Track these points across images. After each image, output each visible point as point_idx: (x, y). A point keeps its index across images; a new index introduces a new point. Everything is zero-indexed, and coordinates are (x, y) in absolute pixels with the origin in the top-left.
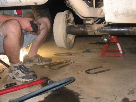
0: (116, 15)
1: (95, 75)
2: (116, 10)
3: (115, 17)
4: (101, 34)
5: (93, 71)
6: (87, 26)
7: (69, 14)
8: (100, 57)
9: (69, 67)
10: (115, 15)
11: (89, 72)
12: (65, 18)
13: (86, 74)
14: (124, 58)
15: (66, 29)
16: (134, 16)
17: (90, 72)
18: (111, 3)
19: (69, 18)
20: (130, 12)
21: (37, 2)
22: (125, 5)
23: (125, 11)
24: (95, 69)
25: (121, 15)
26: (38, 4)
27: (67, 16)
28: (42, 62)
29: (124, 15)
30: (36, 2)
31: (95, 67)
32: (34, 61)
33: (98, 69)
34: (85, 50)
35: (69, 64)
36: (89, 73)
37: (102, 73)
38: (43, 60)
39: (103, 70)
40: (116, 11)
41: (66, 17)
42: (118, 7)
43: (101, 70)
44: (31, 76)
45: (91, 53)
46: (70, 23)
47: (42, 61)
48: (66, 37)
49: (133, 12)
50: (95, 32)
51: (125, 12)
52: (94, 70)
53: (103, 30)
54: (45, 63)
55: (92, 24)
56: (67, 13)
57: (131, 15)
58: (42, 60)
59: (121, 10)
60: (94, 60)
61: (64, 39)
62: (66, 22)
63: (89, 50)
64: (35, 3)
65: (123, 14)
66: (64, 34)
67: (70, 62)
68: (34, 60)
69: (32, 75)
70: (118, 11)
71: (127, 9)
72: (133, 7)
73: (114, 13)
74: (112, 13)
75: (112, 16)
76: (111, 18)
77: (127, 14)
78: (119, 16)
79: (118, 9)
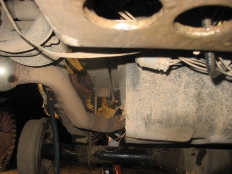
0: (148, 122)
2: (149, 113)
3: (144, 126)
4: (101, 162)
6: (77, 146)
7: (49, 125)
10: (146, 124)
12: (42, 129)
15: (40, 149)
18: (140, 100)
19: (48, 131)
20: (174, 119)
22: (165, 105)
23: (165, 116)
25: (156, 124)
27: (45, 126)
29: (162, 123)
40: (148, 116)
41: (44, 129)
42: (152, 108)
46: (49, 139)
48: (40, 163)
49: (179, 119)
51: (163, 118)
53: (105, 155)
55: (87, 144)
56: (45, 122)
57: (174, 125)
59: (157, 113)
62: (43, 136)
65: (160, 122)
66: (36, 157)
70: (151, 114)
71: (167, 112)
72: (180, 110)
73: (144, 119)
74: (140, 119)
75: (139, 125)
76: (137, 129)
77: (167, 122)
78: (153, 124)
79: (152, 111)
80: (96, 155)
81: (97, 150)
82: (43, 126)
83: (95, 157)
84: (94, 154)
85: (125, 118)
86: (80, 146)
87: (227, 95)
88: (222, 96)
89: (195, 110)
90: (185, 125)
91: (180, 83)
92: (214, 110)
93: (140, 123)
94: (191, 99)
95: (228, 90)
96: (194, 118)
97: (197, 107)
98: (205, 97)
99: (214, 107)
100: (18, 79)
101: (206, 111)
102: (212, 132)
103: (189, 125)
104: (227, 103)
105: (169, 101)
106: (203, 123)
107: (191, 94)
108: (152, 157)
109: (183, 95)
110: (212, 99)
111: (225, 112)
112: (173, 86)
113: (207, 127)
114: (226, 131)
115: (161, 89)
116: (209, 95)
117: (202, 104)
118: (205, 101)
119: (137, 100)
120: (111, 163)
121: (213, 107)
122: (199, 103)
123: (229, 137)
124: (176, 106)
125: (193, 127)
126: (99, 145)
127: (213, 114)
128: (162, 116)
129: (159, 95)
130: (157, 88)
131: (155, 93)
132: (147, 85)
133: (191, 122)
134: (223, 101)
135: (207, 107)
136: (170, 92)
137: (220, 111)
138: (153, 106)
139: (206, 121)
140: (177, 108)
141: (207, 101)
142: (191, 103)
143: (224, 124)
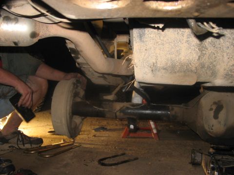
0: (154, 69)
1: (113, 167)
2: (154, 61)
5: (111, 161)
8: (123, 138)
9: (72, 154)
10: (152, 71)
11: (104, 162)
13: (100, 166)
14: (159, 139)
16: (183, 73)
17: (106, 162)
18: (146, 50)
20: (177, 66)
21: (19, 41)
22: (170, 54)
23: (169, 64)
24: (114, 157)
25: (162, 70)
26: (20, 45)
28: (24, 144)
29: (167, 70)
30: (16, 41)
31: (113, 155)
32: (10, 141)
33: (118, 157)
34: (98, 127)
35: (71, 148)
36: (103, 164)
37: (124, 164)
38: (27, 140)
39: (126, 159)
40: (154, 63)
41: (74, 88)
42: (157, 57)
43: (123, 160)
44: (4, 168)
45: (108, 132)
46: (79, 97)
47: (25, 142)
48: (71, 118)
49: (182, 66)
50: (116, 113)
52: (111, 159)
54: (30, 145)
55: (113, 101)
57: (178, 72)
58: (25, 140)
59: (162, 61)
60: (112, 142)
61: (67, 121)
63: (105, 127)
64: (15, 43)
65: (165, 69)
67: (73, 146)
68: (9, 139)
69: (7, 167)
70: (156, 62)
71: (172, 60)
72: (183, 58)
73: (150, 67)
74: (147, 67)
75: (146, 72)
76: (145, 75)
77: (172, 69)
78: (159, 71)
79: (157, 59)
80: (121, 110)
81: (122, 106)
82: (73, 85)
83: (120, 112)
84: (120, 110)
85: (134, 66)
86: (107, 103)
87: (228, 44)
88: (223, 44)
89: (197, 58)
90: (188, 71)
91: (183, 33)
92: (216, 57)
93: (148, 70)
94: (193, 47)
95: (230, 38)
96: (197, 65)
97: (199, 54)
98: (207, 46)
99: (216, 55)
100: (38, 34)
101: (208, 58)
102: (215, 77)
103: (192, 71)
104: (228, 51)
105: (173, 50)
106: (205, 69)
107: (193, 43)
108: (173, 113)
109: (186, 45)
110: (215, 47)
111: (226, 58)
112: (176, 36)
113: (209, 73)
114: (227, 76)
115: (165, 39)
116: (211, 44)
117: (204, 52)
118: (207, 49)
119: (144, 50)
120: (135, 117)
121: (214, 54)
122: (202, 51)
123: (230, 81)
124: (180, 54)
125: (196, 73)
126: (124, 102)
127: (215, 61)
128: (167, 64)
129: (163, 44)
130: (162, 38)
131: (160, 43)
132: (152, 36)
133: (194, 69)
134: (224, 49)
135: (210, 55)
136: (174, 41)
137: (221, 58)
138: (158, 55)
139: (209, 67)
140: (180, 56)
141: (209, 49)
142: (193, 52)
143: (225, 70)
